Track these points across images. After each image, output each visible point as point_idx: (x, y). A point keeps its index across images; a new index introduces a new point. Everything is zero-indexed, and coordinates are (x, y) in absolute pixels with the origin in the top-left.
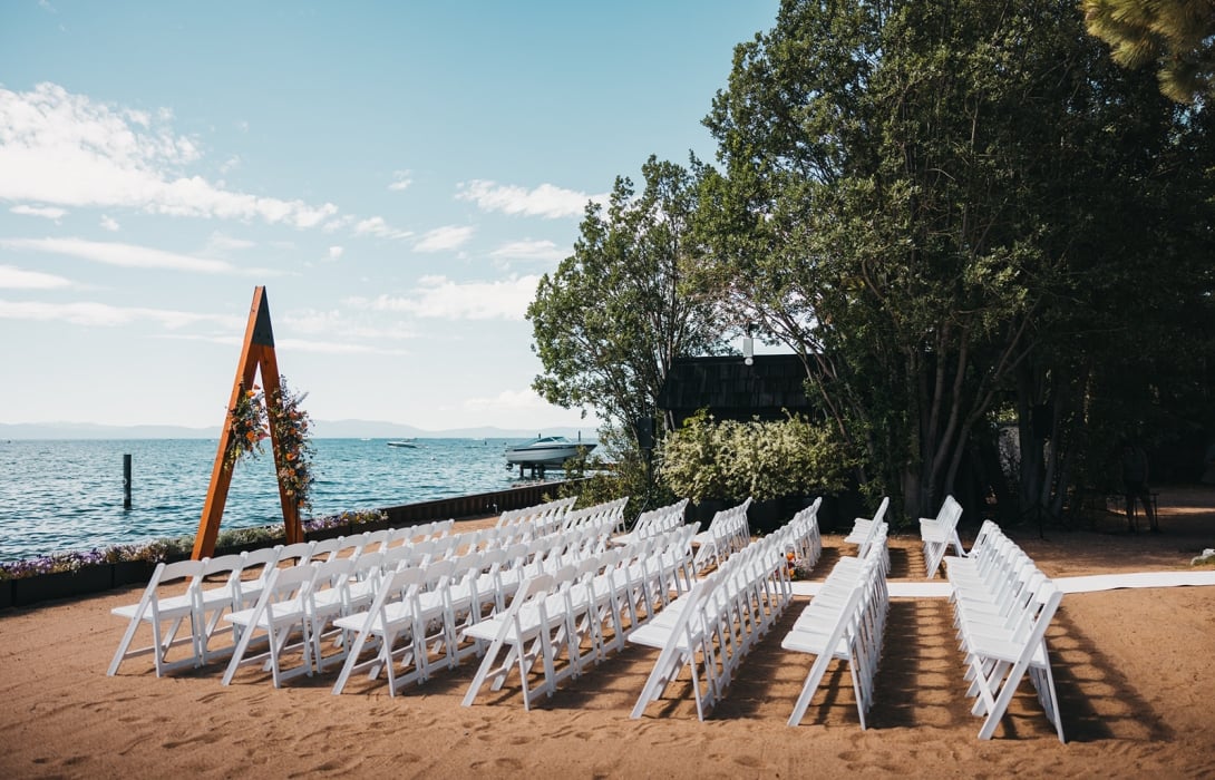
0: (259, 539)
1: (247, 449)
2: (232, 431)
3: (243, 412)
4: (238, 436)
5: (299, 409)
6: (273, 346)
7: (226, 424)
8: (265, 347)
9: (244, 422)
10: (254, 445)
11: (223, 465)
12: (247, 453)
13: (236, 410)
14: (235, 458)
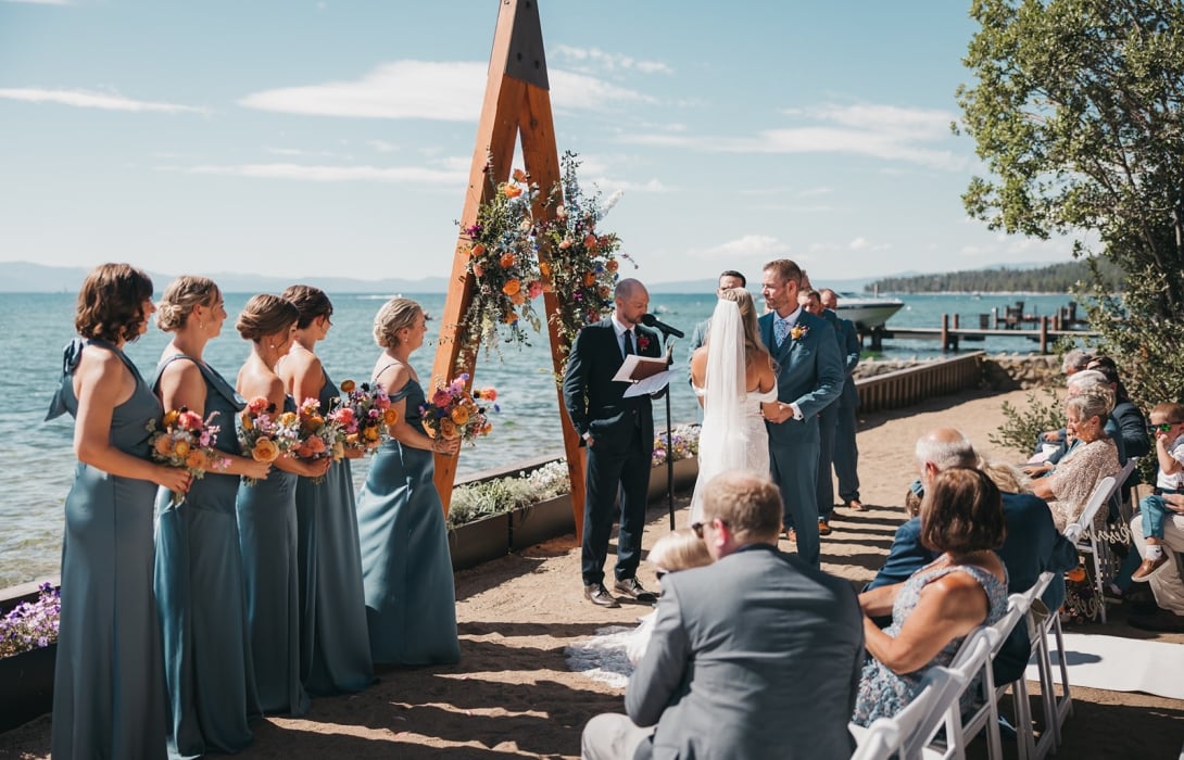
0: (518, 504)
1: (503, 319)
2: (471, 278)
3: (494, 233)
4: (484, 288)
5: (601, 229)
6: (547, 87)
7: (457, 262)
8: (532, 89)
9: (497, 257)
10: (518, 311)
11: (455, 356)
12: (505, 329)
13: (477, 231)
14: (479, 339)
